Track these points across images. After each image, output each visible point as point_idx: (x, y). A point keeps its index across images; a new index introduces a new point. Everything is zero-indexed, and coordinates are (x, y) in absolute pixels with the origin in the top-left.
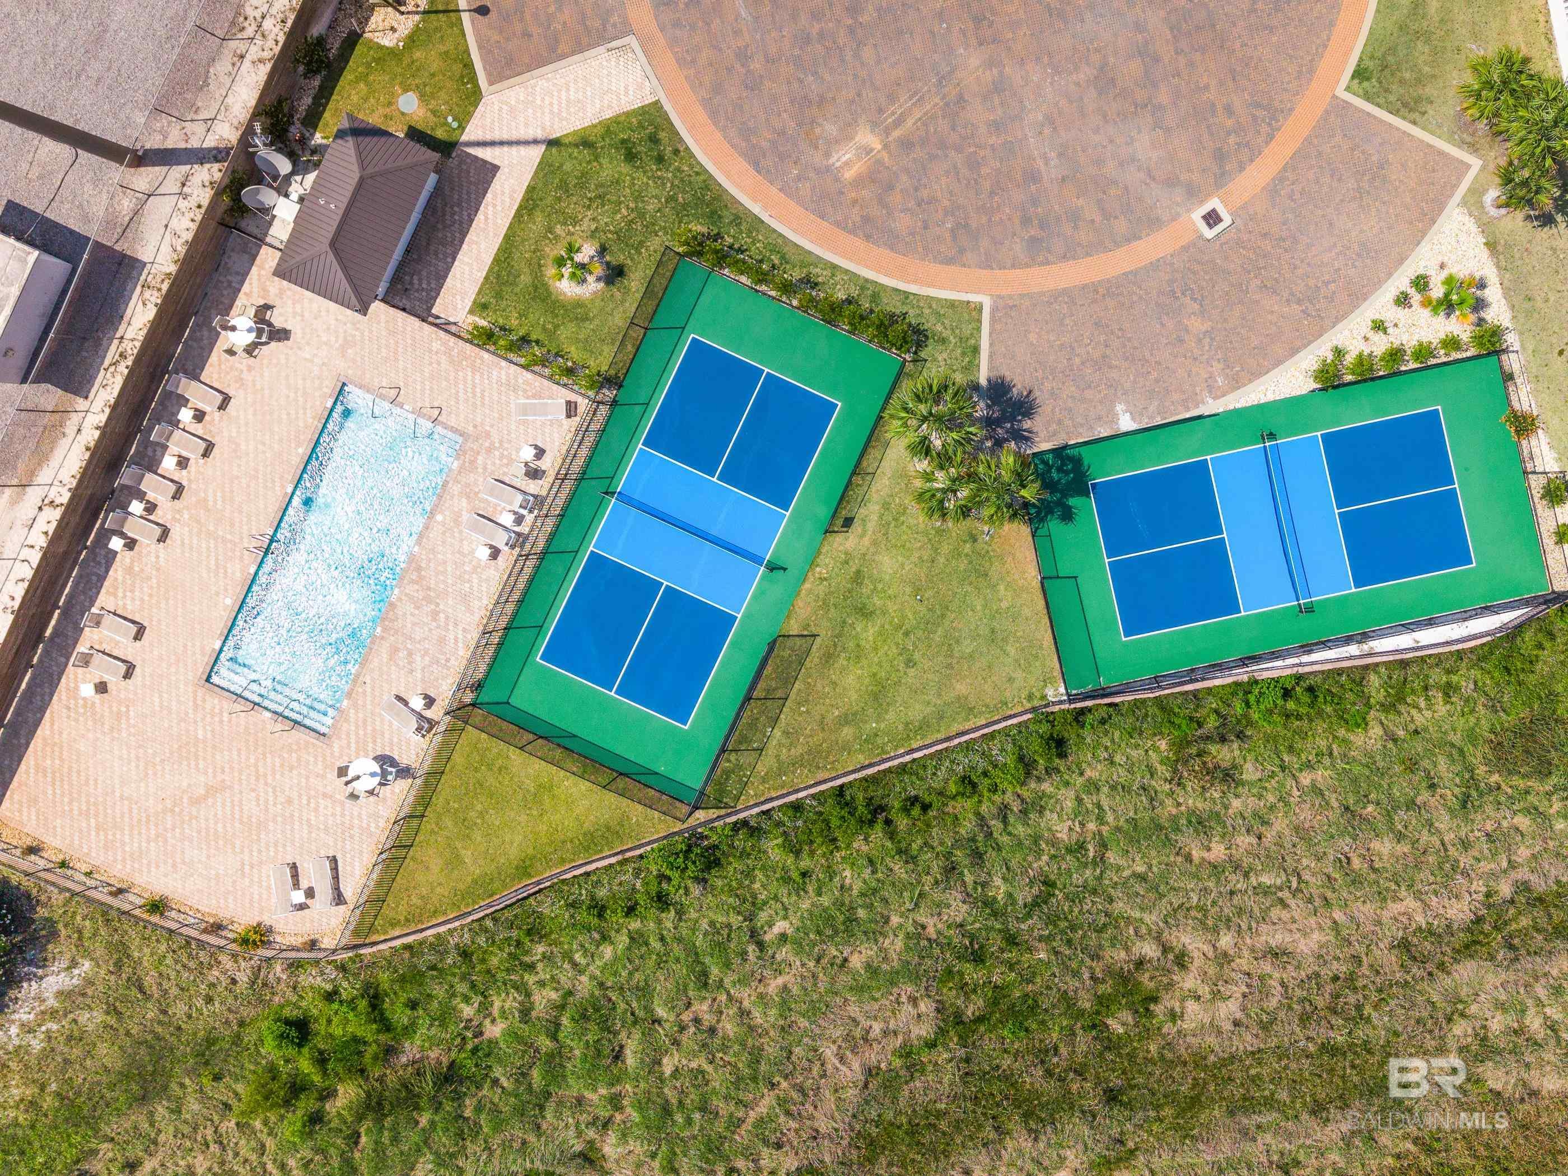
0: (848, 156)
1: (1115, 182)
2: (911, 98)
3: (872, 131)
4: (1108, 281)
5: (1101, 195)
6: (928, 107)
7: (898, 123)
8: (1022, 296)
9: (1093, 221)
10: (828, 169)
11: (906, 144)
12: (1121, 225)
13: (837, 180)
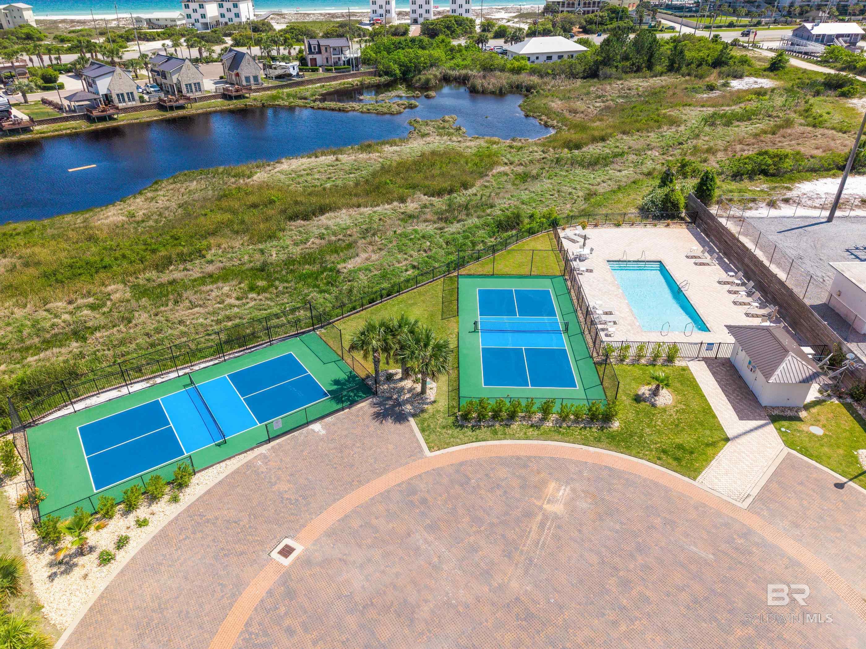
0: (561, 494)
1: (369, 547)
2: (544, 544)
3: (555, 513)
4: (353, 490)
5: (377, 535)
6: (528, 542)
7: (542, 525)
8: (407, 463)
9: (377, 518)
10: (567, 483)
11: (529, 515)
12: (356, 523)
13: (557, 480)
